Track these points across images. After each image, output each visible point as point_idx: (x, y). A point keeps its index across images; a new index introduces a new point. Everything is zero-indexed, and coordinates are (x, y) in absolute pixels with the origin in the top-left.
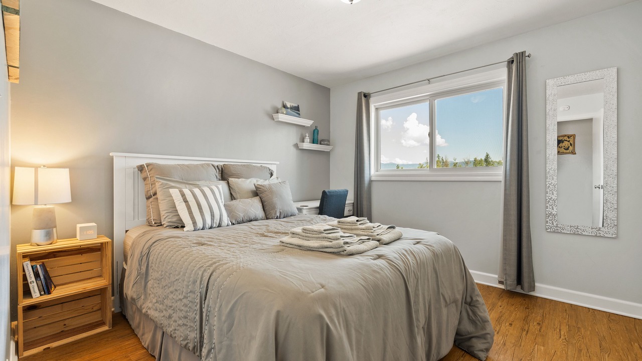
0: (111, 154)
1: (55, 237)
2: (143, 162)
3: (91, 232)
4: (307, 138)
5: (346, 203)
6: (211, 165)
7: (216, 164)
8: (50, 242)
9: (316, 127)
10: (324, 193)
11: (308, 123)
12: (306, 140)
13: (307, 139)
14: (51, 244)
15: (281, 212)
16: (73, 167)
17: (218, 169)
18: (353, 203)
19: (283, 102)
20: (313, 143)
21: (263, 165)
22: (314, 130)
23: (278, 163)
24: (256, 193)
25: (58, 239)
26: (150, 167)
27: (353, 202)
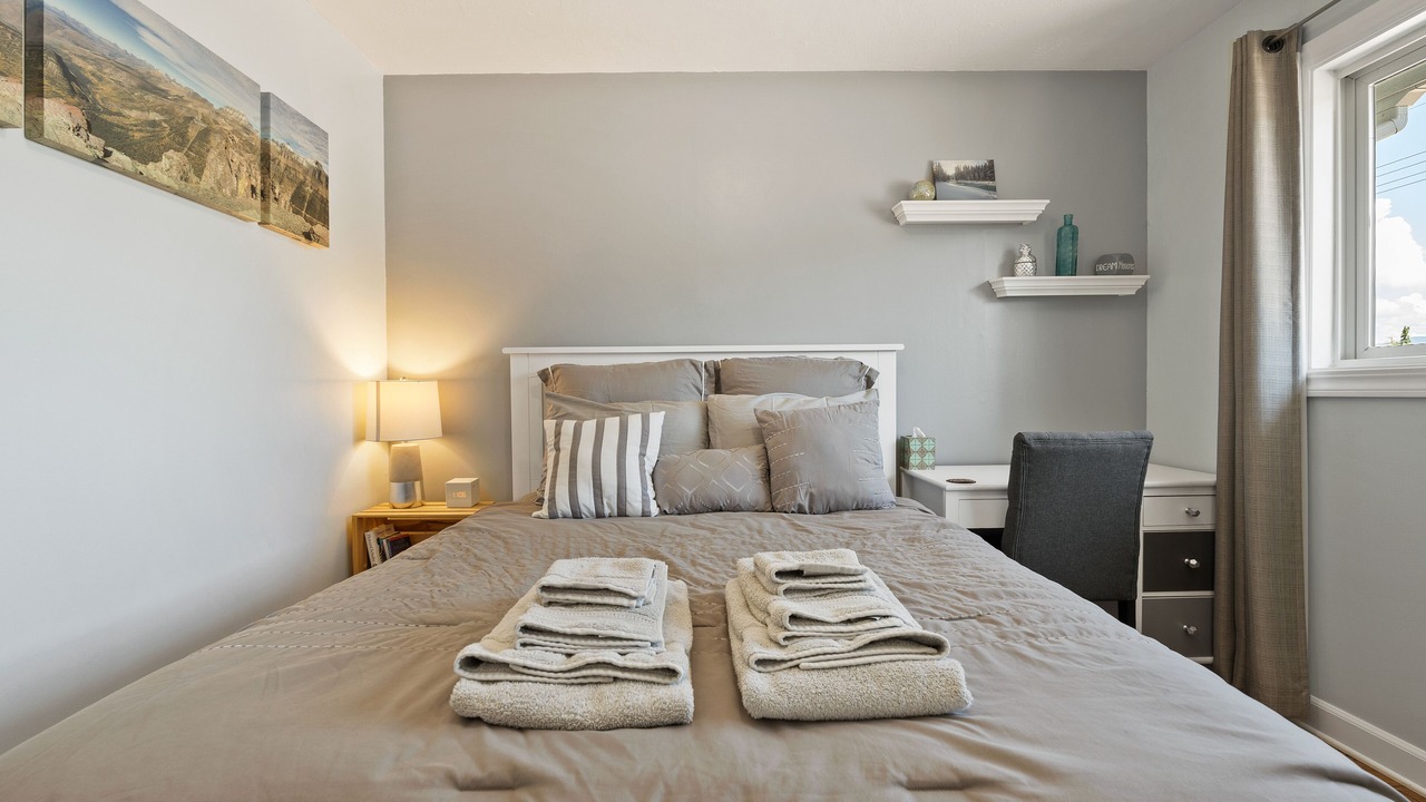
0: (506, 351)
1: (419, 497)
2: (548, 363)
3: (463, 494)
4: (1024, 259)
5: (1147, 483)
6: (688, 364)
7: (703, 359)
8: (408, 505)
9: (1068, 221)
10: (1020, 441)
11: (1029, 209)
12: (1019, 268)
13: (1025, 265)
14: (409, 507)
15: (812, 495)
16: (443, 381)
17: (707, 370)
18: (1214, 487)
19: (931, 164)
20: (1058, 273)
21: (846, 356)
22: (1060, 230)
23: (901, 347)
24: (763, 433)
25: (423, 498)
26: (557, 373)
27: (1211, 478)
